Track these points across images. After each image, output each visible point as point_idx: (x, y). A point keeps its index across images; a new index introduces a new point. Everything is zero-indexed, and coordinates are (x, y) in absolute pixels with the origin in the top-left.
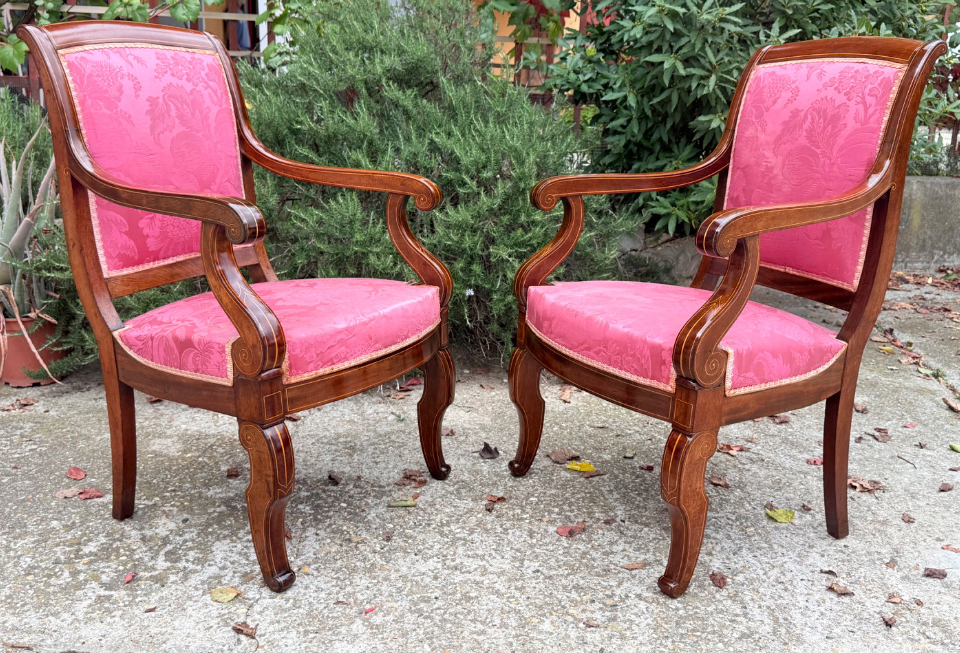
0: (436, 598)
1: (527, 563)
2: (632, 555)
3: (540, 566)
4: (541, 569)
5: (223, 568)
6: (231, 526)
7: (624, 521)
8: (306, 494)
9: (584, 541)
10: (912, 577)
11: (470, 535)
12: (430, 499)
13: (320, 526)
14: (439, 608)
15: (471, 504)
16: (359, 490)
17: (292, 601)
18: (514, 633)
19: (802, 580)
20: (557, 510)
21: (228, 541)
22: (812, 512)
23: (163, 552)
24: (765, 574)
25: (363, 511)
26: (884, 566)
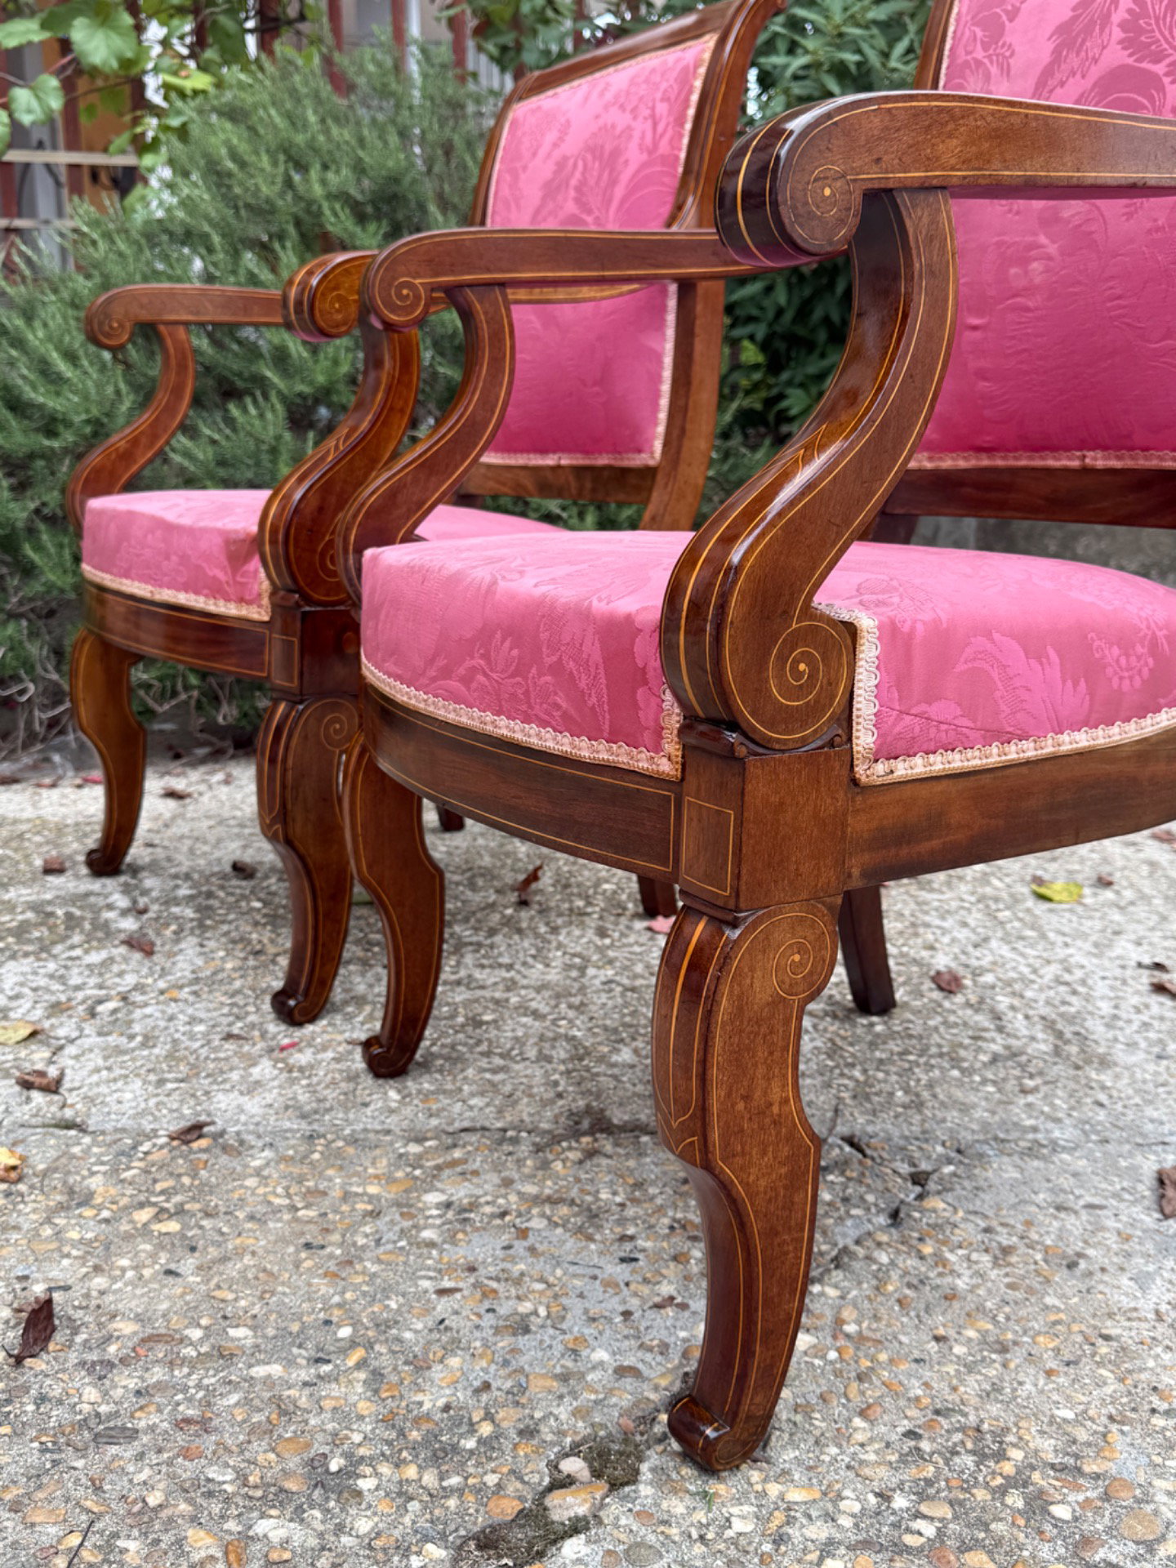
1: (591, 971)
3: (616, 974)
4: (617, 978)
5: (16, 997)
6: (40, 939)
11: (488, 938)
13: (209, 935)
19: (1104, 978)
22: (1115, 887)
24: (1034, 972)
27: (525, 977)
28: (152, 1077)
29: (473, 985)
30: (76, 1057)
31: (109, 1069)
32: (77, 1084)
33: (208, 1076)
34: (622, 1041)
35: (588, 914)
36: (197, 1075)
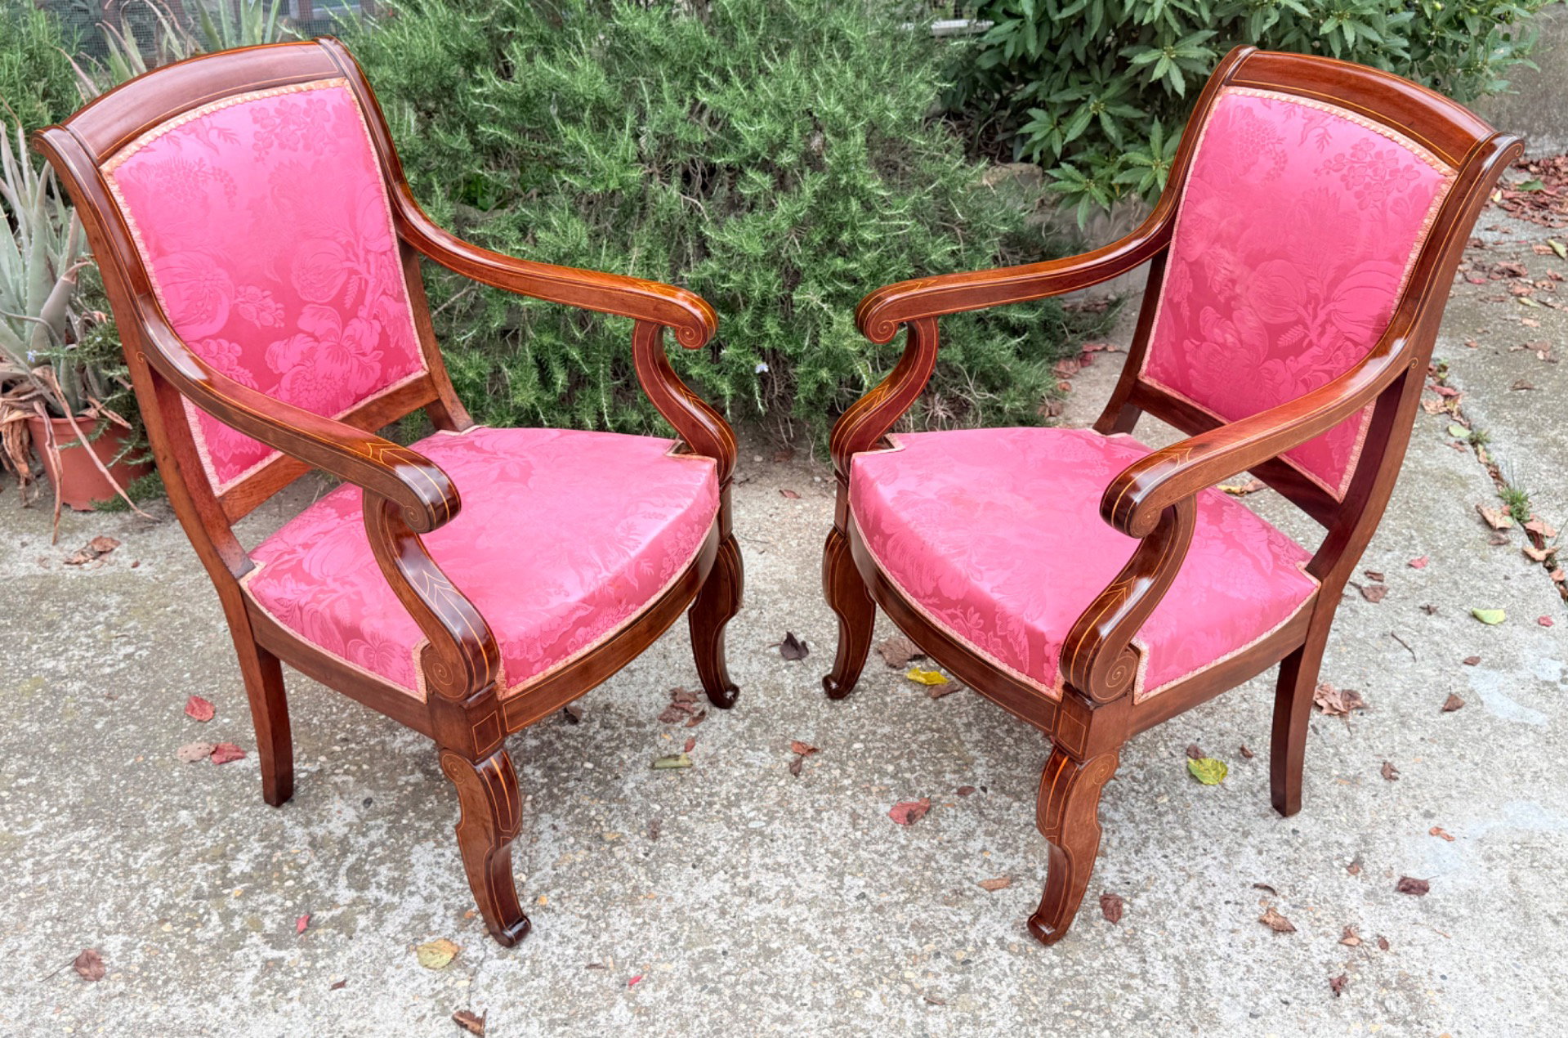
0: (725, 953)
1: (847, 879)
2: (993, 859)
3: (865, 886)
4: (867, 891)
5: (429, 899)
6: (432, 811)
7: (984, 789)
8: (535, 743)
9: (928, 831)
10: (1380, 892)
11: (768, 823)
12: (711, 751)
13: (558, 811)
14: (728, 973)
15: (769, 761)
16: (609, 732)
17: (528, 963)
18: (830, 1019)
19: (1227, 902)
20: (890, 768)
21: (432, 844)
22: (1254, 760)
23: (343, 871)
24: (1177, 892)
25: (617, 777)
26: (1344, 871)
27: (799, 886)
28: (545, 1018)
29: (762, 895)
30: (488, 987)
31: (513, 1005)
32: (494, 1025)
33: (584, 1017)
34: (870, 984)
35: (843, 789)
36: (575, 1014)
